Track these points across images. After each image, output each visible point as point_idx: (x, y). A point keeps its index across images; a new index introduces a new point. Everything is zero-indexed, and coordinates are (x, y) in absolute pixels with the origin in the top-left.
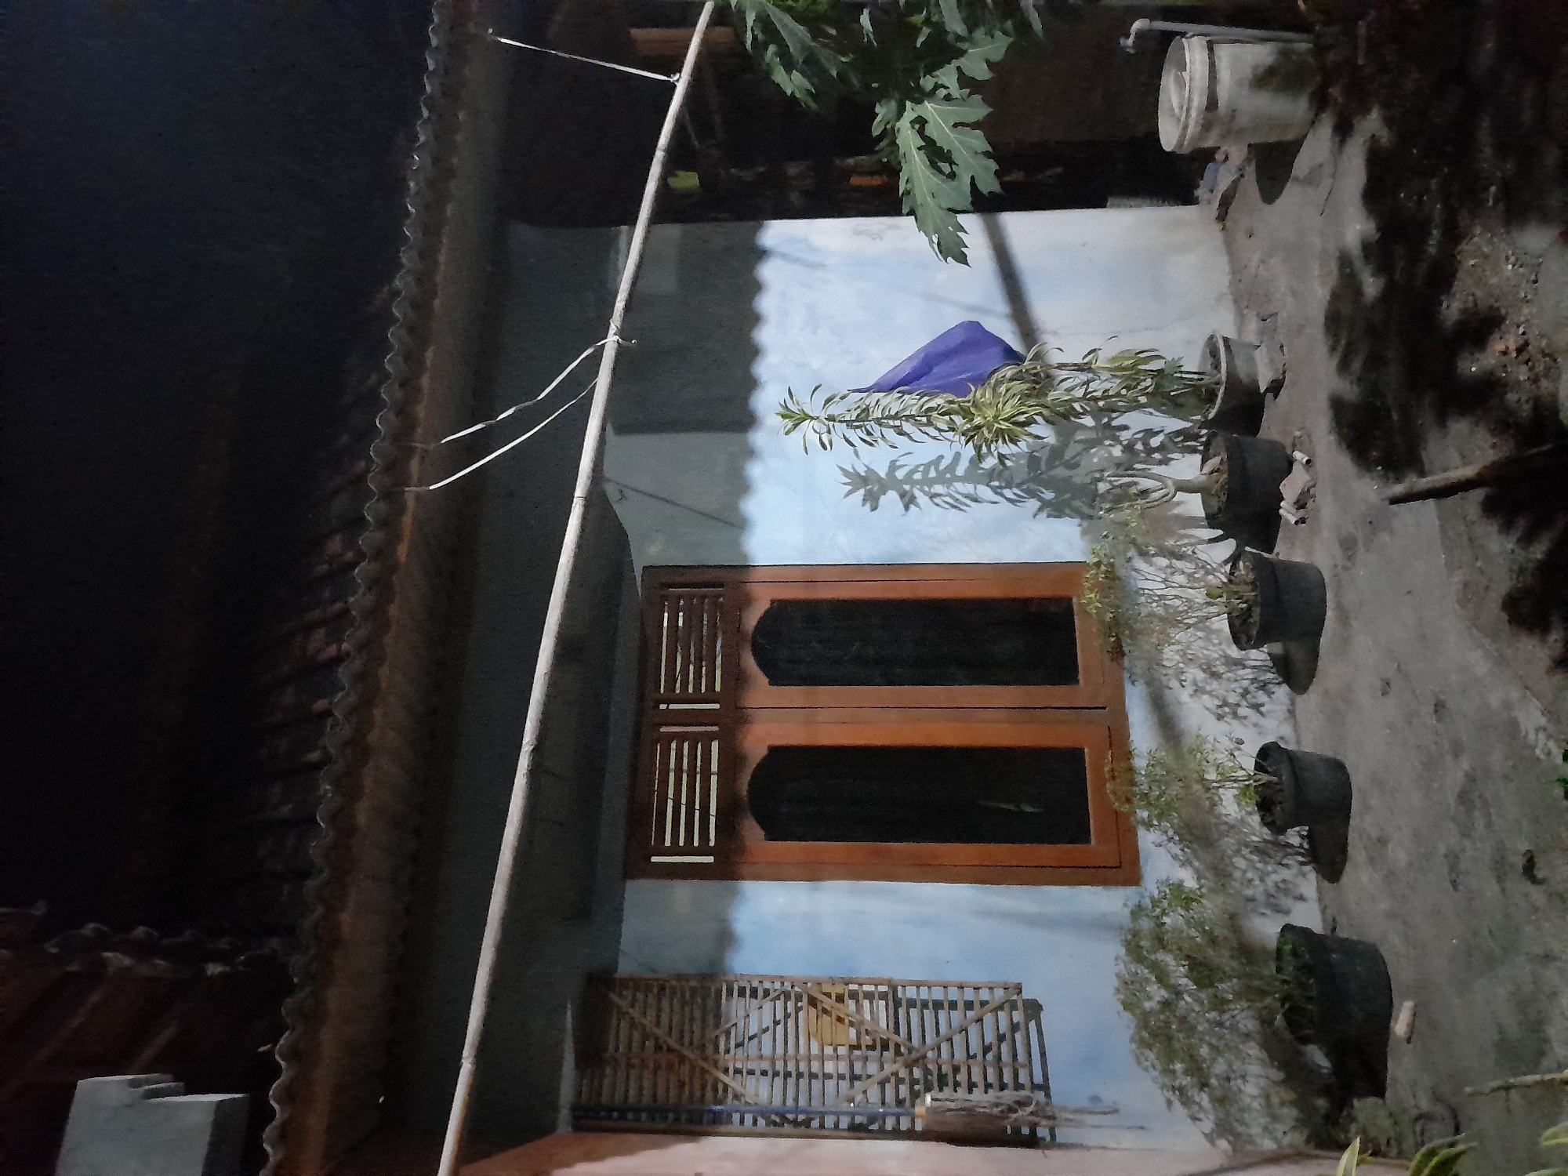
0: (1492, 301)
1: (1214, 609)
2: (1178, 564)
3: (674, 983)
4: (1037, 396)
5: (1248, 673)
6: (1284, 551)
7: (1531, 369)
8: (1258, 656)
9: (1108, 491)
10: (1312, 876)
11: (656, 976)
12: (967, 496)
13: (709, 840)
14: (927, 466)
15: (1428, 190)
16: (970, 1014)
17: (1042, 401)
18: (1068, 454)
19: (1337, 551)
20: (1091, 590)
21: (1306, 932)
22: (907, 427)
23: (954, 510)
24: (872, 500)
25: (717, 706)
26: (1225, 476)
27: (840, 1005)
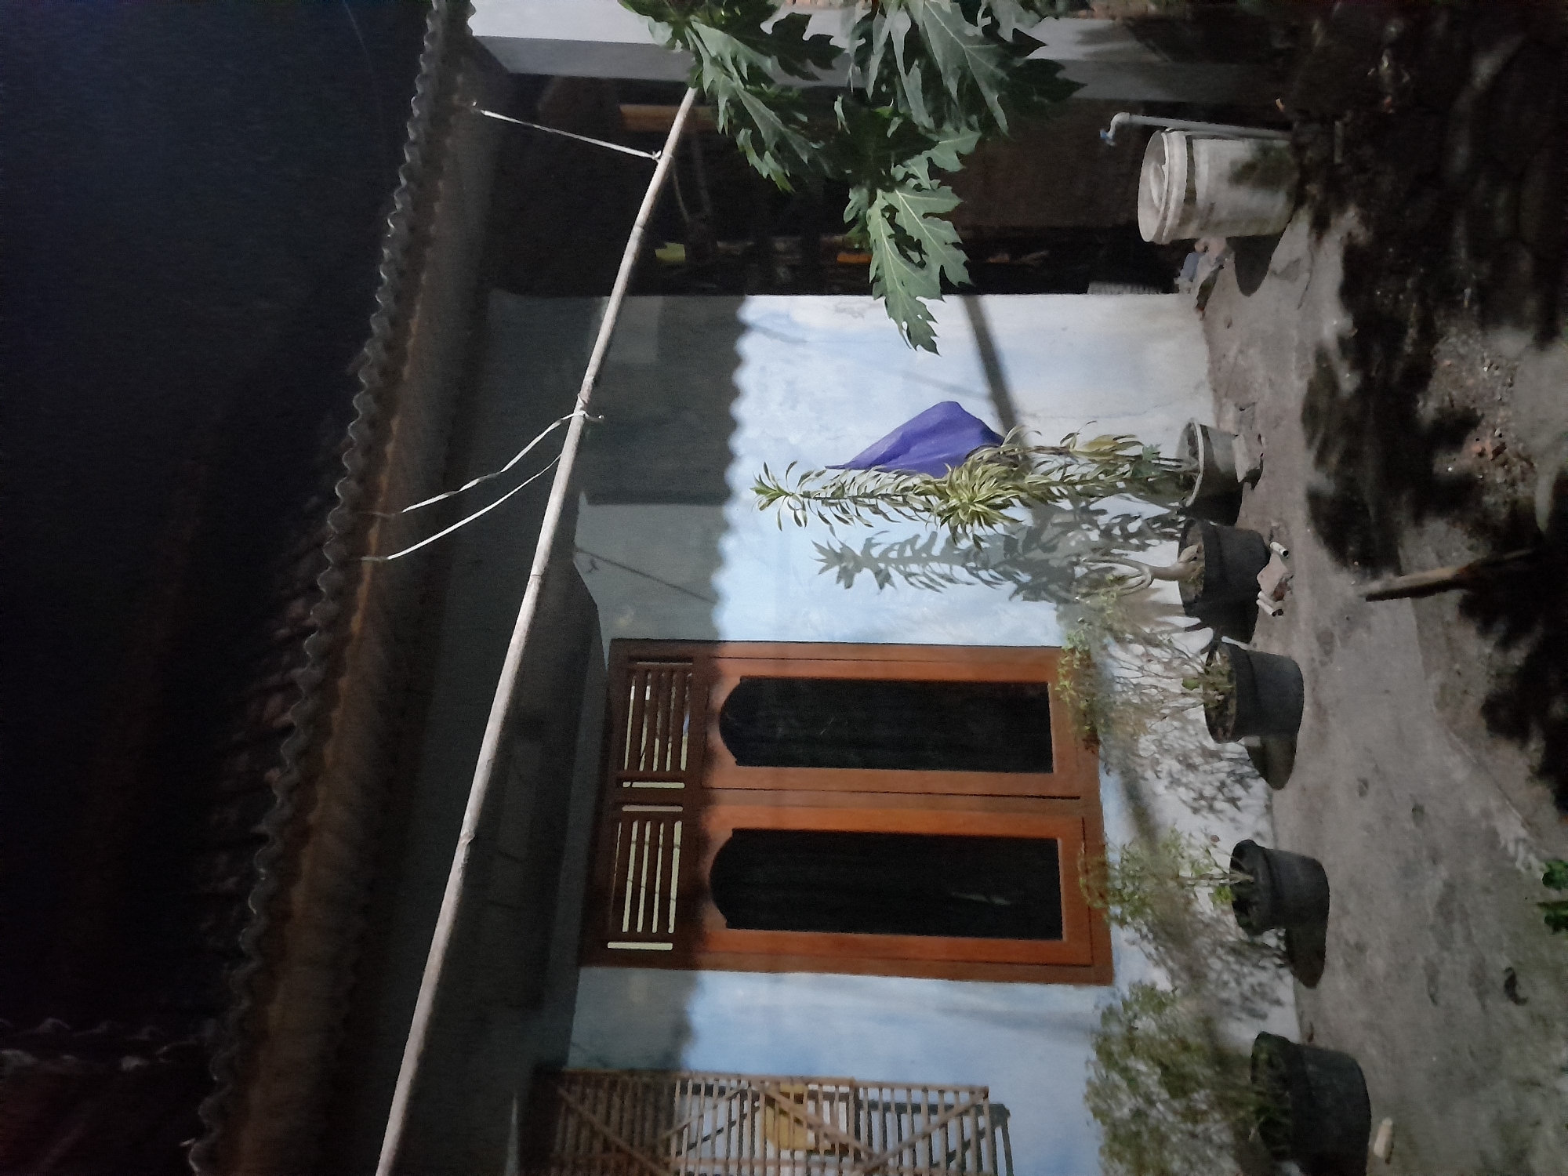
0: (1468, 402)
1: (1190, 700)
2: (1155, 652)
3: (626, 1078)
4: (1014, 479)
5: (1224, 765)
6: (1262, 642)
7: (1509, 471)
8: (1235, 748)
9: (1085, 576)
10: (1289, 979)
11: (608, 1070)
12: (942, 577)
13: (668, 927)
14: (903, 545)
15: (1403, 290)
16: (934, 1118)
17: (1019, 483)
18: (1045, 537)
19: (1315, 645)
20: (1065, 677)
21: (1282, 1042)
22: (883, 505)
23: (929, 590)
24: (847, 578)
25: (681, 785)
26: (1203, 564)
27: (798, 1107)
